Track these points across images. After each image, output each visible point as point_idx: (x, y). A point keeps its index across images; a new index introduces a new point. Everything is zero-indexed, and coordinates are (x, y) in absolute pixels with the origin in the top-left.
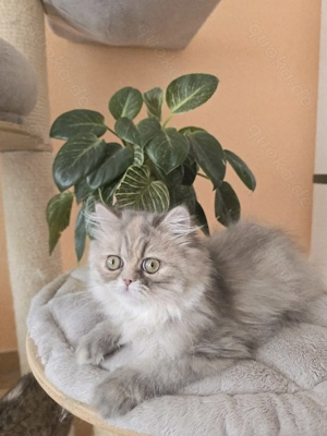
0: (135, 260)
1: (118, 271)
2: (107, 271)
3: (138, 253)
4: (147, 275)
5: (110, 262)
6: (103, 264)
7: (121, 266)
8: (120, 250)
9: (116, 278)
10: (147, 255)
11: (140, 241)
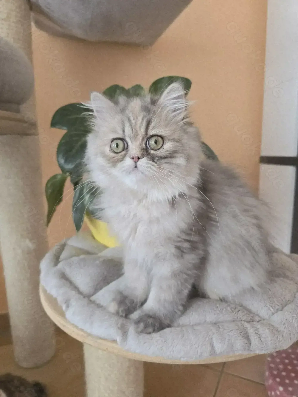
0: (140, 138)
1: (124, 153)
2: (112, 154)
3: (143, 130)
4: (152, 152)
5: (114, 145)
6: (107, 149)
7: (126, 148)
8: (124, 131)
9: (122, 159)
10: (151, 132)
11: (143, 120)
